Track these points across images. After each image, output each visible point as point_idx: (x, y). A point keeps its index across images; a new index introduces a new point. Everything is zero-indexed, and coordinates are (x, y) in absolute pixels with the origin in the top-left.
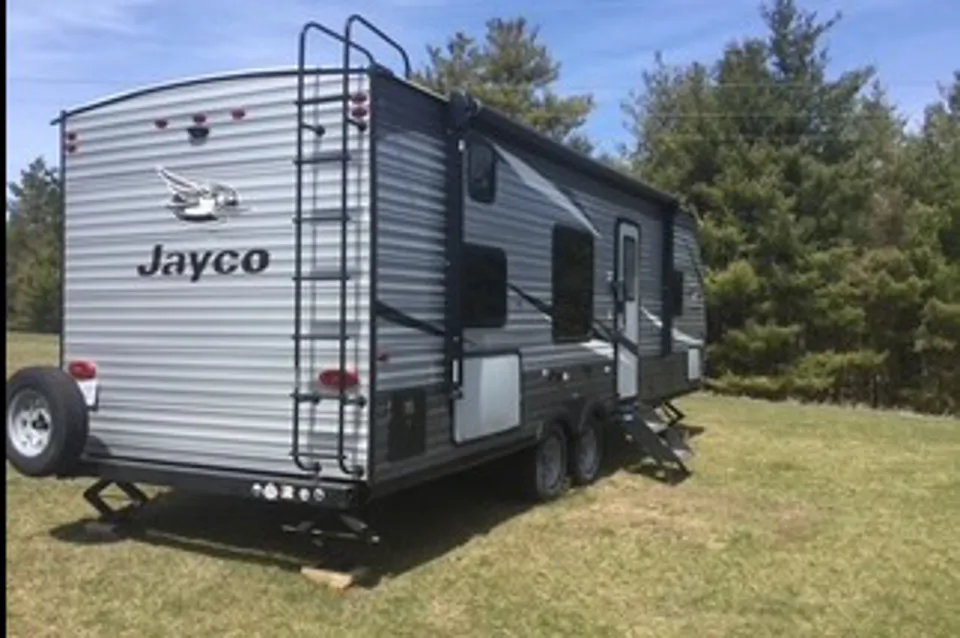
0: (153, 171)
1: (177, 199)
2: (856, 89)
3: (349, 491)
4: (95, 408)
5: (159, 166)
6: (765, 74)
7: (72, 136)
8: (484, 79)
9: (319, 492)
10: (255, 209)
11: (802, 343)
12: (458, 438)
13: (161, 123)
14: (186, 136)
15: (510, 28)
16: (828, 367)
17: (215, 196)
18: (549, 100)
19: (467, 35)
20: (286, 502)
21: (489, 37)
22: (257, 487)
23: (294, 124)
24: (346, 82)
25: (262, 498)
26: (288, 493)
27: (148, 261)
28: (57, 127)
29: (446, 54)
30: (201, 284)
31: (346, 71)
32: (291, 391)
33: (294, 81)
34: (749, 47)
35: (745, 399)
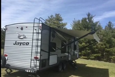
0: (16, 33)
1: (19, 36)
2: (97, 24)
3: (37, 71)
4: (7, 60)
5: (17, 32)
6: (87, 21)
7: (7, 28)
8: (54, 20)
9: (33, 71)
10: (28, 38)
11: (91, 53)
12: (50, 65)
13: (17, 27)
14: (20, 29)
15: (58, 15)
16: (94, 56)
17: (23, 36)
18: (62, 23)
19: (53, 15)
20: (29, 72)
21: (55, 16)
22: (26, 70)
23: (33, 29)
24: (39, 24)
25: (26, 72)
26: (29, 71)
27: (15, 43)
28: (5, 27)
29: (50, 17)
30: (21, 46)
31: (39, 23)
32: (31, 59)
33: (33, 24)
34: (85, 18)
35: (84, 59)
